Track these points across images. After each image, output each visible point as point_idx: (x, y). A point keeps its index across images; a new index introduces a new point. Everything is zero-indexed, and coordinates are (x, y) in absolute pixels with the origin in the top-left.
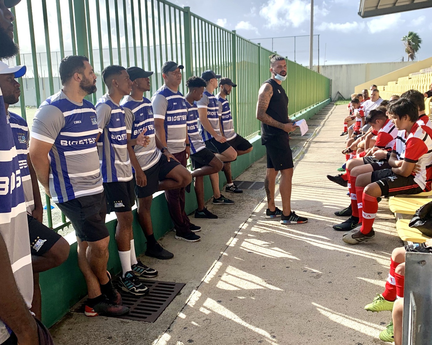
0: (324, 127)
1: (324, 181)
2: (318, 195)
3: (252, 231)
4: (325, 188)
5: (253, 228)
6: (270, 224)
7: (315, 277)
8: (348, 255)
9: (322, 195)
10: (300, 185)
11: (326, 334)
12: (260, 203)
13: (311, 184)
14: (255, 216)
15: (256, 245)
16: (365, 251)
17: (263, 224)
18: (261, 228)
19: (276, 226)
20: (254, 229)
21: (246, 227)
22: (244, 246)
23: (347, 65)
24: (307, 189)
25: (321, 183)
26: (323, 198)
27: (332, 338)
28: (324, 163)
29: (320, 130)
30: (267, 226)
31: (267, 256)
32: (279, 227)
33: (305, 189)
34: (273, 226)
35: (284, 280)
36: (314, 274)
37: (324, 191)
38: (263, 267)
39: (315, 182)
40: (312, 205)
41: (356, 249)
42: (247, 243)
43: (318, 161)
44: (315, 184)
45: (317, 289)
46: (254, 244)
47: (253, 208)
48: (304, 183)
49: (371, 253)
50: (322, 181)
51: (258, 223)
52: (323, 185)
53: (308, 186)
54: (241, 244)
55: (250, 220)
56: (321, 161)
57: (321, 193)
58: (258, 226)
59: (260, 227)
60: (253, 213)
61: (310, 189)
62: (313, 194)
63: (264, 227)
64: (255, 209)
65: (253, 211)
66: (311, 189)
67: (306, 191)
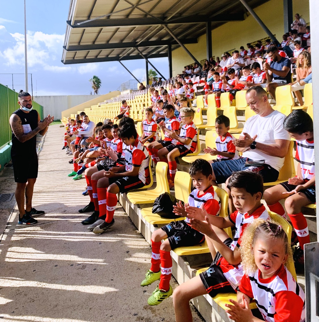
0: (45, 143)
1: (61, 186)
2: (60, 198)
3: (13, 241)
4: (63, 191)
5: (12, 238)
6: (28, 231)
7: (81, 268)
8: (100, 243)
9: (63, 198)
10: (42, 192)
11: (108, 316)
12: (12, 213)
13: (51, 190)
14: (11, 225)
15: (20, 252)
16: (111, 237)
17: (21, 232)
18: (21, 236)
19: (33, 232)
20: (14, 238)
21: (5, 238)
22: (9, 257)
23: (54, 96)
24: (49, 194)
25: (59, 188)
26: (65, 200)
27: (113, 317)
28: (55, 172)
29: (43, 145)
30: (26, 233)
31: (35, 260)
32: (37, 232)
33: (47, 194)
34: (32, 232)
35: (57, 278)
36: (80, 266)
37: (63, 194)
38: (34, 271)
39: (54, 188)
40: (58, 207)
41: (104, 237)
42: (12, 252)
43: (49, 170)
44: (54, 190)
45: (87, 278)
46: (19, 252)
47: (7, 219)
48: (45, 190)
49: (116, 237)
50: (59, 186)
51: (15, 232)
52: (61, 189)
53: (49, 192)
54: (5, 255)
55: (7, 231)
56: (52, 170)
57: (62, 196)
58: (17, 235)
59: (19, 235)
60: (8, 223)
61: (51, 194)
62: (55, 198)
63: (23, 234)
64: (8, 220)
65: (7, 222)
66: (53, 194)
67: (49, 196)
